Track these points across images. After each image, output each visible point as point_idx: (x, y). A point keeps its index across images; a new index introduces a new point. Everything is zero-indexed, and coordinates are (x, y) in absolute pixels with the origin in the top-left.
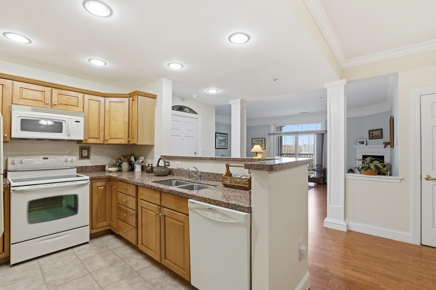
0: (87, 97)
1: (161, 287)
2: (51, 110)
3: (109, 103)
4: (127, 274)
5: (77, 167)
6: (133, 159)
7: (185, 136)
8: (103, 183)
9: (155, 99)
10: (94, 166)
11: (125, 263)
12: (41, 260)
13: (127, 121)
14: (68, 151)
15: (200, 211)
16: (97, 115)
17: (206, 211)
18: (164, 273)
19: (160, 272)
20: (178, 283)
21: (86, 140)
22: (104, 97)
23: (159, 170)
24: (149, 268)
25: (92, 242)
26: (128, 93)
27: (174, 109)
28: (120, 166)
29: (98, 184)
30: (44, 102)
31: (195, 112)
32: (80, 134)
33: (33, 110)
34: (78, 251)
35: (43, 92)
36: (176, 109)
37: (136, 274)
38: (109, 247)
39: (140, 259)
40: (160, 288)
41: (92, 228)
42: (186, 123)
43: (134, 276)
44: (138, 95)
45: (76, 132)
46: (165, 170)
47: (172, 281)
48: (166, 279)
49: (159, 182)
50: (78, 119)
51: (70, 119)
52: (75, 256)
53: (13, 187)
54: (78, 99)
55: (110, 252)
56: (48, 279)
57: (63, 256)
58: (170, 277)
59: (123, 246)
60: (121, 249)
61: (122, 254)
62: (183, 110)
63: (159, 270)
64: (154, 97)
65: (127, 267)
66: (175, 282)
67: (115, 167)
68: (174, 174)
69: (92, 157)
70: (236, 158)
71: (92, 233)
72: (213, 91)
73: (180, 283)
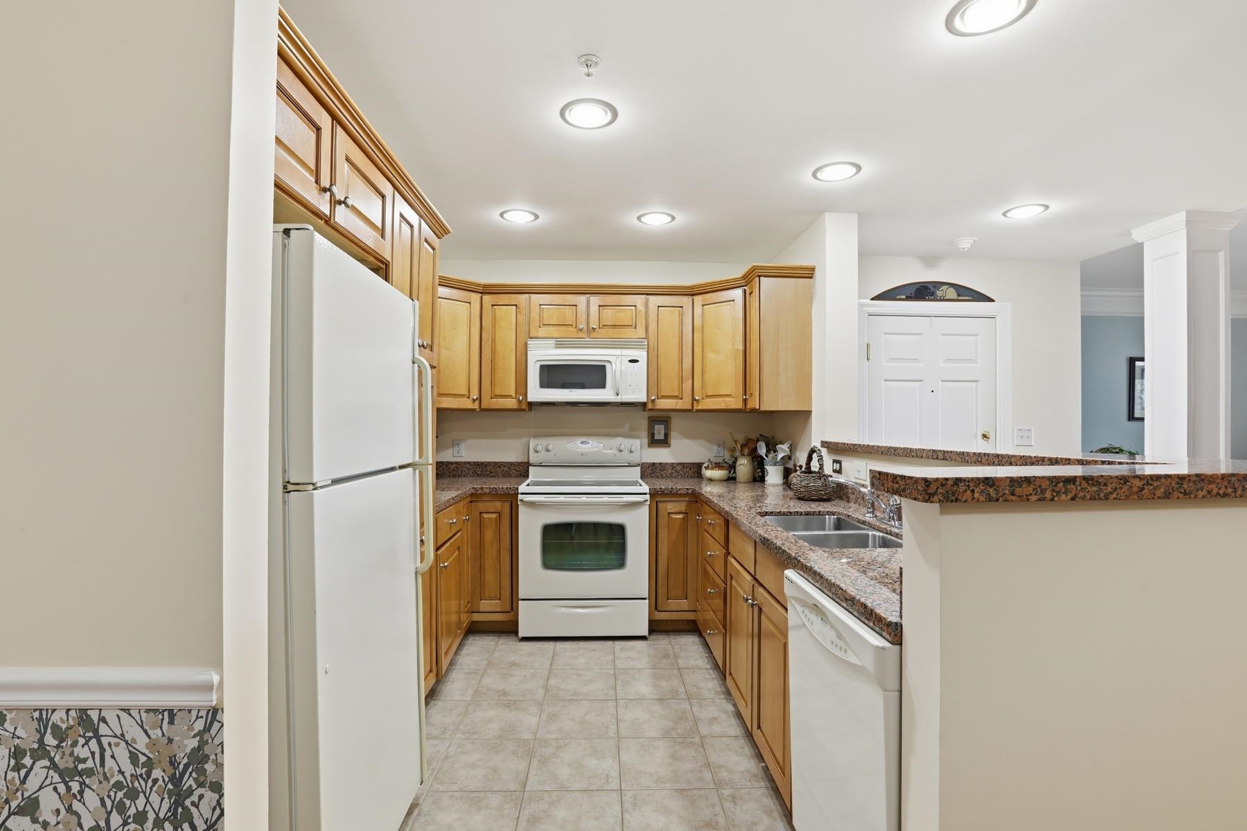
0: (654, 300)
1: (732, 796)
2: (589, 341)
3: (701, 309)
4: (679, 731)
5: (643, 464)
6: (762, 450)
7: (942, 381)
8: (682, 506)
9: (811, 278)
10: (679, 464)
11: (689, 707)
12: (561, 646)
13: (741, 347)
14: (626, 428)
15: (802, 609)
16: (677, 340)
17: (811, 613)
18: (760, 769)
19: (752, 761)
20: (779, 807)
21: (653, 401)
22: (693, 295)
23: (803, 484)
24: (732, 738)
25: (654, 640)
26: (740, 276)
27: (898, 297)
28: (732, 467)
29: (670, 507)
30: (576, 327)
31: (984, 295)
32: (640, 389)
33: (559, 345)
34: (622, 649)
35: (574, 307)
36: (904, 297)
37: (697, 740)
38: (680, 661)
39: (725, 712)
40: (728, 796)
41: (655, 606)
42: (943, 337)
43: (691, 742)
44: (759, 276)
45: (630, 386)
46: (819, 483)
47: (766, 797)
48: (756, 784)
49: (784, 515)
50: (634, 354)
51: (620, 357)
52: (610, 658)
53: (522, 494)
54: (636, 309)
55: (676, 672)
56: (552, 682)
57: (594, 650)
58: (768, 783)
59: (707, 669)
60: (700, 674)
61: (694, 686)
62: (933, 294)
63: (753, 753)
64: (808, 273)
65: (689, 716)
66: (774, 803)
67: (721, 470)
68: (849, 498)
69: (673, 442)
70: (1002, 455)
71: (656, 619)
72: (1026, 212)
73: (783, 811)
